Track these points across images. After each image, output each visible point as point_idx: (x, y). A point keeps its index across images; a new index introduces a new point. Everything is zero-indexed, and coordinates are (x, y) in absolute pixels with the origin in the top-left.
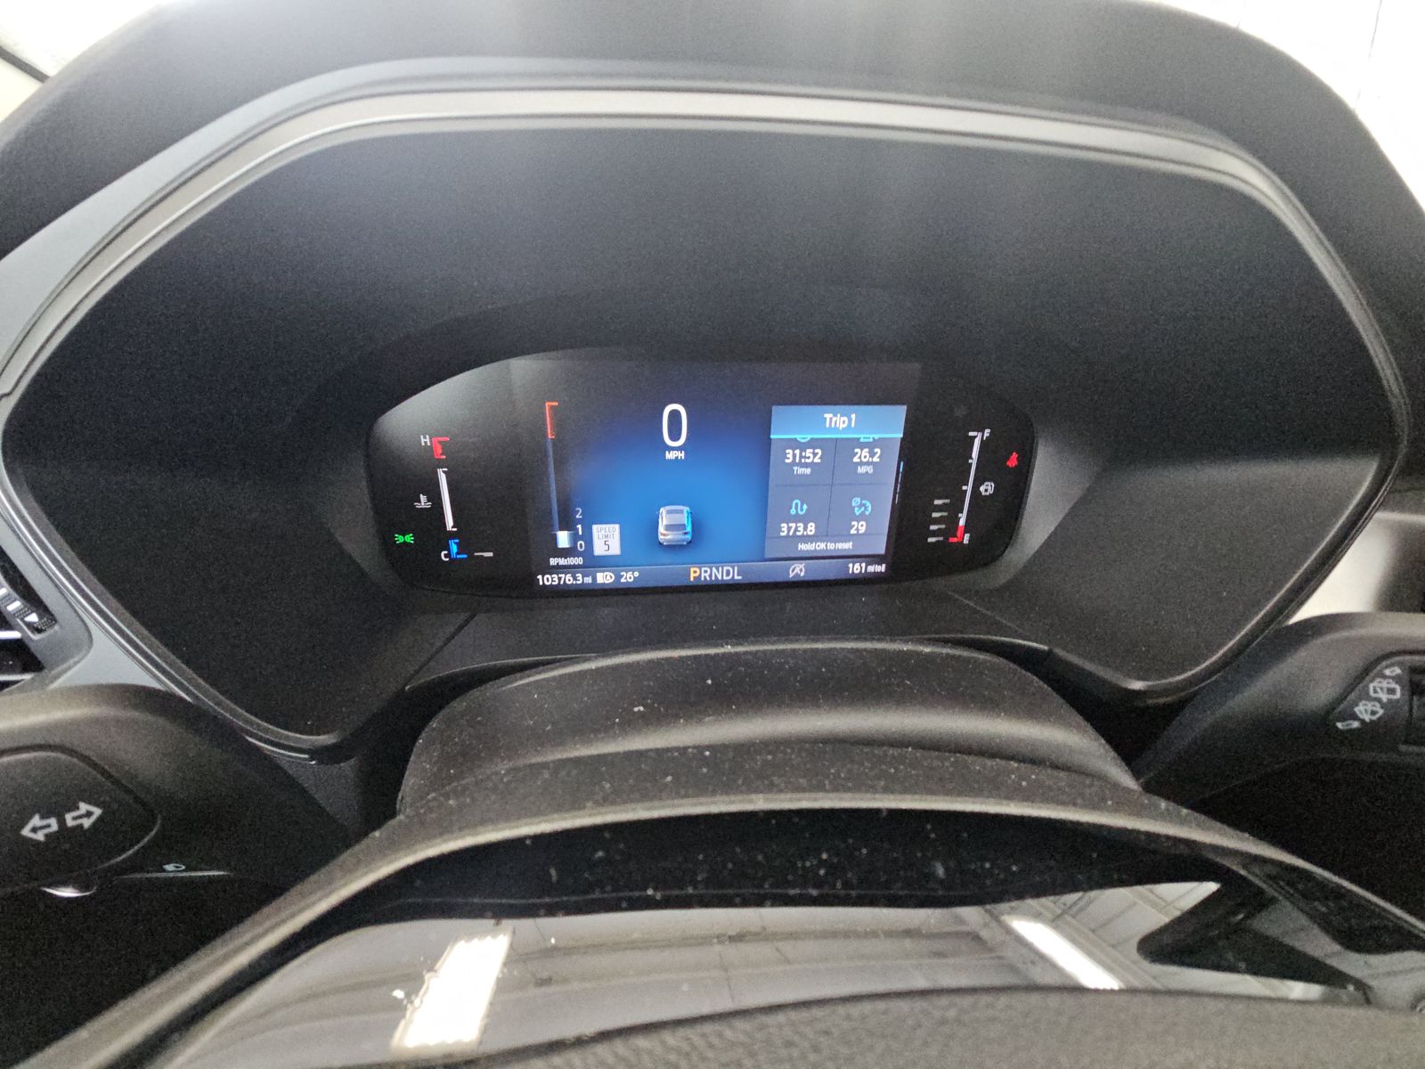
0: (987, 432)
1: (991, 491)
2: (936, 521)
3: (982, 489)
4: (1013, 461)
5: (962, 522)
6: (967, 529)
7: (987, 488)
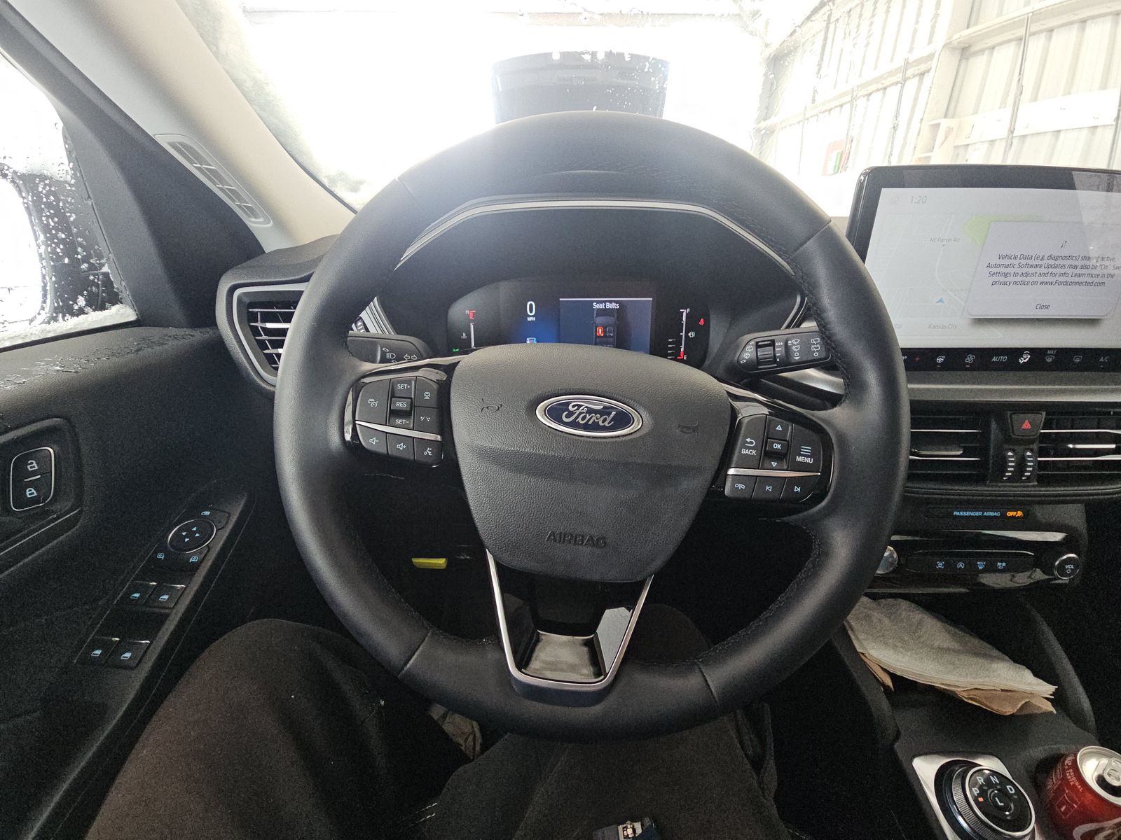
0: (688, 310)
1: (693, 335)
2: (670, 349)
3: (689, 334)
4: (702, 322)
5: (682, 349)
6: (685, 353)
7: (692, 334)
